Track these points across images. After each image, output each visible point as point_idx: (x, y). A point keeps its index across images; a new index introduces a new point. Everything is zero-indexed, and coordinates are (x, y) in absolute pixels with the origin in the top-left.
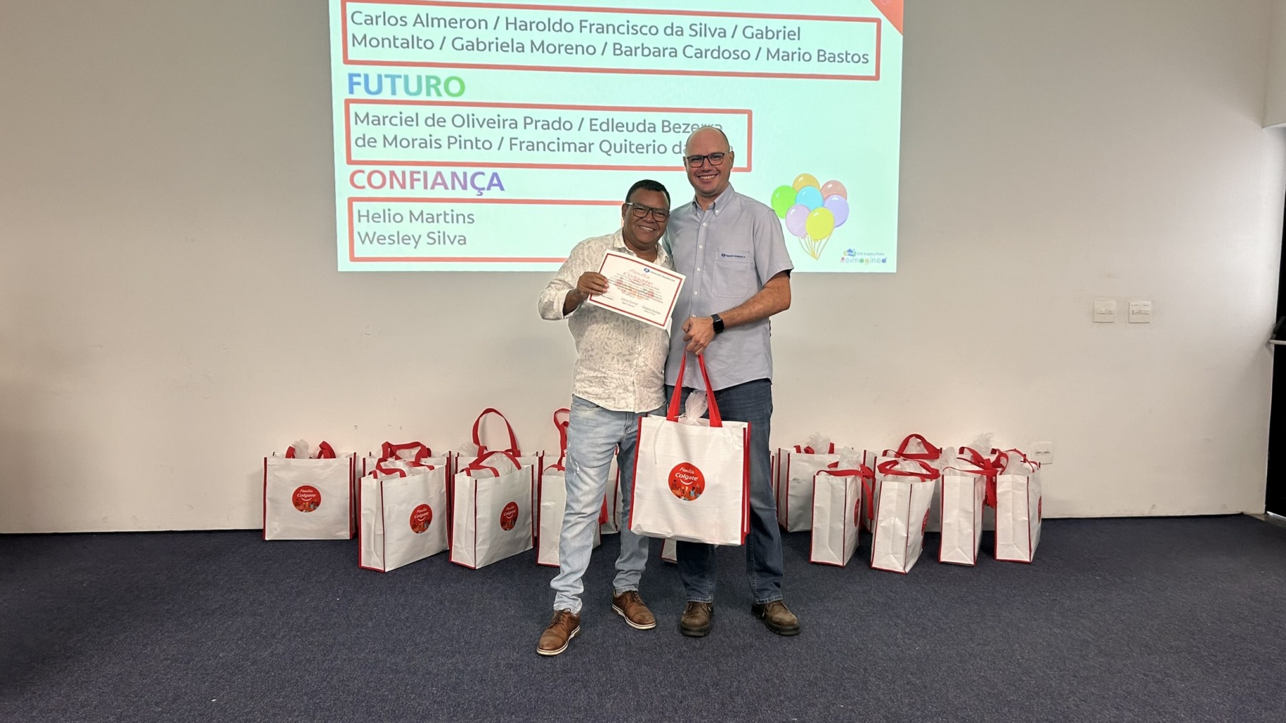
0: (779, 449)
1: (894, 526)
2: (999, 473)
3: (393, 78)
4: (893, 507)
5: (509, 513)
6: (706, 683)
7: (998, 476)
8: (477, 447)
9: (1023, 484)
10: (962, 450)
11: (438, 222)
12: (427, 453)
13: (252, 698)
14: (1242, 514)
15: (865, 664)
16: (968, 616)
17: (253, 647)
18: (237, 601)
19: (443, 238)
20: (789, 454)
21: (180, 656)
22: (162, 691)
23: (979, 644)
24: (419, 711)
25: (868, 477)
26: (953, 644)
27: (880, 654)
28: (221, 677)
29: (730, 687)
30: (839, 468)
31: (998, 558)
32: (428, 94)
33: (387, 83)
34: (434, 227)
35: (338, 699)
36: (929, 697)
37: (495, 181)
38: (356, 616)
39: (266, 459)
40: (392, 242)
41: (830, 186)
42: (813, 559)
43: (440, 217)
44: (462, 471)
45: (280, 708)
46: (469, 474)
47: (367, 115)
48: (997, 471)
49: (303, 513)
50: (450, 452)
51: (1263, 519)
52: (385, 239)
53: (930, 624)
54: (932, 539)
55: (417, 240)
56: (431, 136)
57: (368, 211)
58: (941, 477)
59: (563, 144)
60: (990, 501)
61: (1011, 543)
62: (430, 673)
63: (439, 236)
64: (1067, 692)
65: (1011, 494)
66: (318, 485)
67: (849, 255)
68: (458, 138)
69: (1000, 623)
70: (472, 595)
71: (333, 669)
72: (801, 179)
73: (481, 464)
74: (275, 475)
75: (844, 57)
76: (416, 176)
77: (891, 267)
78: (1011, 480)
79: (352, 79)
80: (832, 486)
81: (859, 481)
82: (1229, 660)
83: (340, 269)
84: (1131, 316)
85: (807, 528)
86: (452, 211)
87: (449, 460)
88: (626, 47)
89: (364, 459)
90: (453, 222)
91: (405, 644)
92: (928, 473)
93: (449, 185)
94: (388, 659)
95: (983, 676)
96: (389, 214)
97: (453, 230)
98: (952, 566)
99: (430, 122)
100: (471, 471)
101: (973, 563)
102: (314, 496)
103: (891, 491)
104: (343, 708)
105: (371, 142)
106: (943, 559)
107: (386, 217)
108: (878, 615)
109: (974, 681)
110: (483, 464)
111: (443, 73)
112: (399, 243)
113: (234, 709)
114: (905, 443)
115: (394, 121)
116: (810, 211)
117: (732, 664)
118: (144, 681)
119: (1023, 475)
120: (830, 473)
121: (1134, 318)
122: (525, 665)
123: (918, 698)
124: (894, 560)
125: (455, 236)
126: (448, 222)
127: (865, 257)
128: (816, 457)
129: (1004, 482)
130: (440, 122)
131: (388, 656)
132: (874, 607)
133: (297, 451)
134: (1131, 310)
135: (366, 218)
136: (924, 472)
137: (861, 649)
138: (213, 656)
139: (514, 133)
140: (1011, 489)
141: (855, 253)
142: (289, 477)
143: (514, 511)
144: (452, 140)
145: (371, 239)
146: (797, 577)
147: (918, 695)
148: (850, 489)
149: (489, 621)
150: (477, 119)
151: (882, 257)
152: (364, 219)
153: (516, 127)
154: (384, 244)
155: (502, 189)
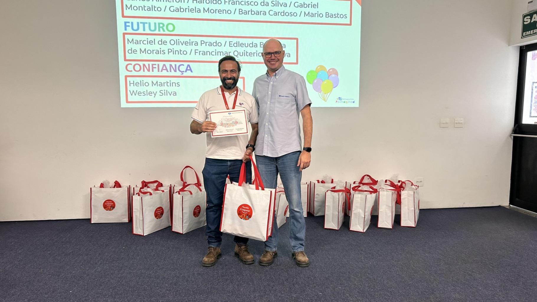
0: (311, 182)
1: (359, 212)
2: (402, 190)
3: (144, 24)
4: (358, 205)
5: (197, 210)
6: (282, 280)
7: (402, 191)
8: (182, 182)
9: (411, 195)
10: (386, 181)
11: (164, 86)
12: (161, 185)
13: (87, 290)
14: (500, 206)
15: (349, 270)
16: (390, 249)
17: (87, 269)
18: (79, 249)
19: (166, 93)
20: (315, 184)
21: (55, 273)
22: (48, 288)
23: (396, 261)
24: (161, 294)
25: (348, 193)
26: (385, 261)
27: (355, 266)
28: (73, 282)
29: (293, 281)
30: (336, 189)
31: (402, 225)
32: (159, 30)
33: (141, 26)
34: (162, 88)
35: (125, 290)
36: (376, 283)
37: (189, 68)
38: (132, 254)
39: (91, 188)
40: (144, 95)
41: (331, 70)
42: (325, 227)
43: (165, 84)
44: (176, 192)
45: (100, 294)
46: (179, 194)
47: (133, 40)
48: (401, 189)
49: (108, 211)
50: (171, 185)
51: (508, 208)
52: (141, 93)
53: (375, 253)
54: (374, 218)
55: (155, 93)
56: (160, 49)
57: (134, 81)
58: (378, 192)
59: (218, 52)
60: (398, 202)
61: (407, 219)
62: (165, 278)
63: (165, 92)
64: (433, 280)
65: (407, 199)
66: (114, 199)
67: (339, 100)
68: (172, 50)
69: (404, 252)
70: (182, 245)
71: (122, 277)
72: (319, 67)
73: (184, 189)
74: (95, 195)
75: (337, 16)
76: (154, 66)
77: (357, 105)
78: (407, 193)
79: (126, 24)
80: (333, 196)
81: (344, 194)
82: (498, 265)
83: (122, 107)
84: (455, 124)
85: (322, 214)
86: (170, 81)
87: (170, 188)
88: (244, 11)
89: (134, 188)
90: (170, 86)
91: (153, 266)
92: (373, 190)
93: (169, 69)
94: (147, 272)
95: (398, 274)
96: (143, 83)
97: (171, 89)
98: (383, 229)
99: (160, 43)
100: (180, 192)
101: (391, 228)
102: (112, 204)
103: (357, 198)
104: (127, 293)
105: (135, 51)
106: (379, 226)
107: (142, 84)
108: (353, 250)
109: (394, 276)
110: (185, 189)
111: (166, 22)
112: (147, 95)
113: (80, 295)
114: (363, 178)
115: (145, 42)
116: (323, 81)
117: (293, 271)
118: (40, 284)
119: (412, 191)
120: (332, 191)
121: (456, 125)
122: (206, 274)
123: (371, 284)
124: (360, 227)
125: (172, 92)
126: (168, 86)
127: (346, 101)
128: (326, 184)
129: (404, 194)
130: (165, 43)
131: (146, 271)
132: (351, 246)
133: (105, 184)
134: (456, 121)
135: (133, 84)
136: (371, 190)
137: (347, 264)
138: (70, 273)
139: (196, 47)
140: (407, 197)
141: (342, 99)
142: (101, 196)
143: (199, 209)
144: (170, 51)
145: (135, 94)
146: (319, 235)
147: (372, 283)
148: (341, 197)
149: (189, 256)
150: (181, 42)
151: (353, 101)
152: (132, 85)
153: (197, 45)
154: (141, 95)
155: (192, 72)
